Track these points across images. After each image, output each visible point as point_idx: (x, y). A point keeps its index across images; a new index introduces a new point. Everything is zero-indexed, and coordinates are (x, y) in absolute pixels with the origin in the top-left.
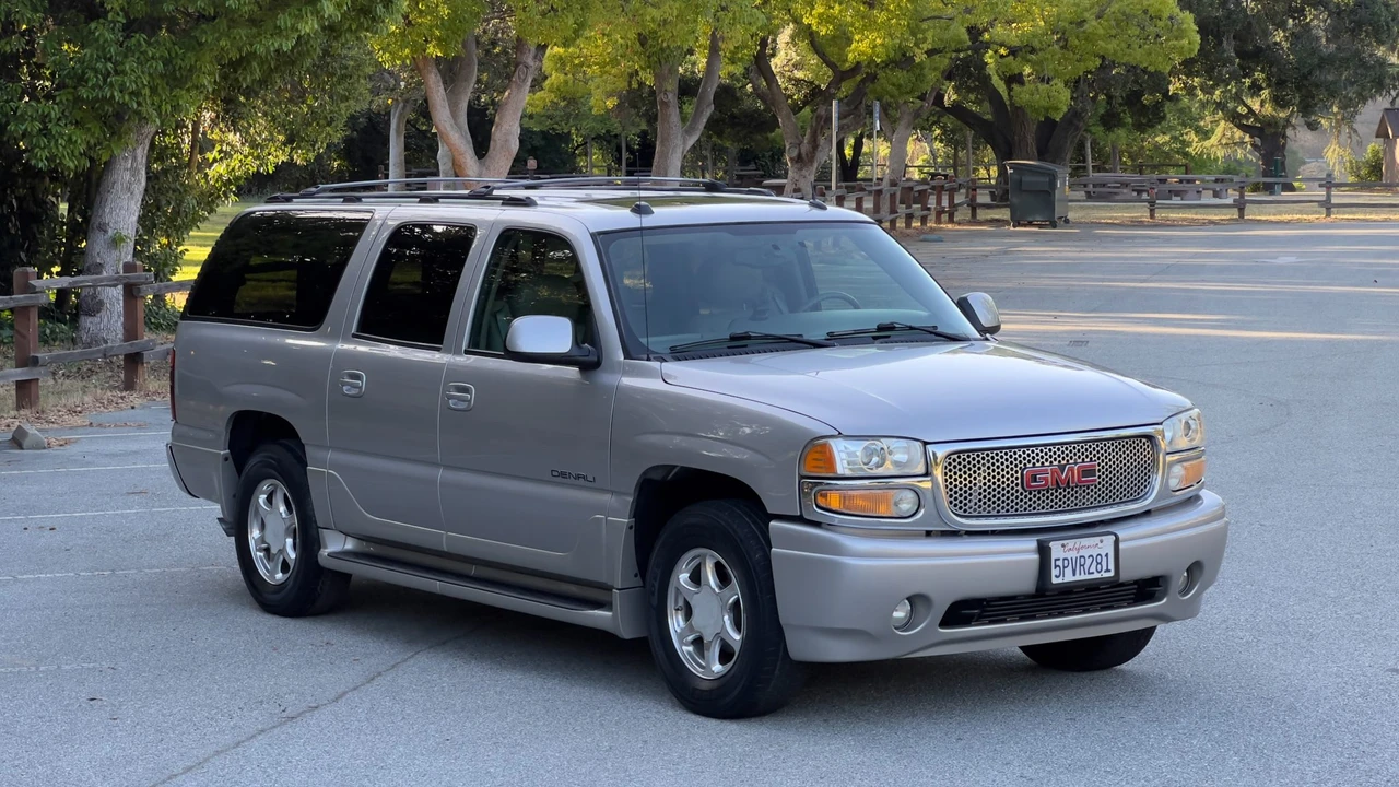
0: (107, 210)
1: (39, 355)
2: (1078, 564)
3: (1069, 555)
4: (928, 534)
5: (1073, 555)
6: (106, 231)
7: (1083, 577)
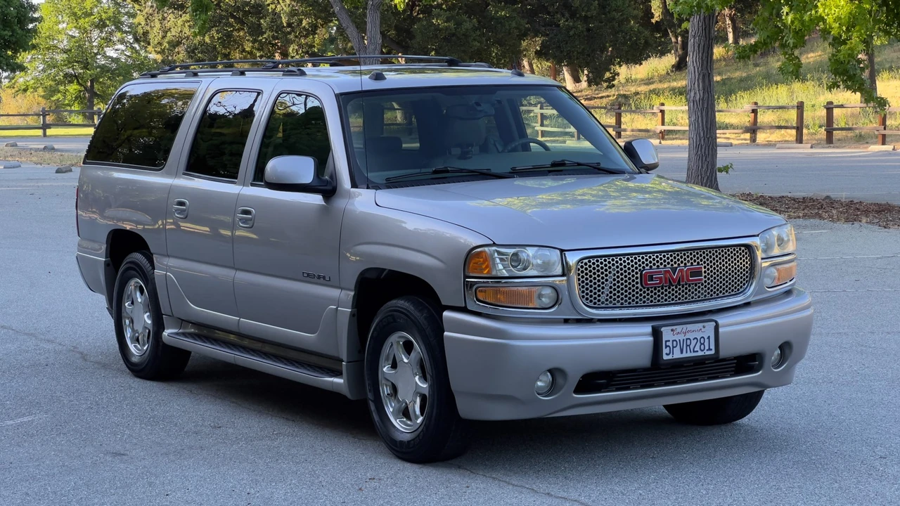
2: (685, 345)
3: (677, 338)
4: (566, 321)
5: (681, 337)
7: (689, 355)
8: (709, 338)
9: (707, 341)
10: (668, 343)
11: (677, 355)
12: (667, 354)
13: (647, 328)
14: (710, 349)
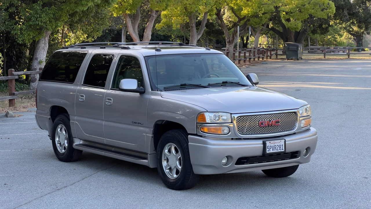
0: (38, 54)
1: (15, 92)
2: (274, 148)
3: (271, 145)
4: (232, 139)
5: (273, 145)
6: (37, 60)
7: (275, 151)
9: (282, 146)
10: (268, 147)
11: (271, 151)
12: (268, 151)
13: (261, 142)
14: (283, 149)
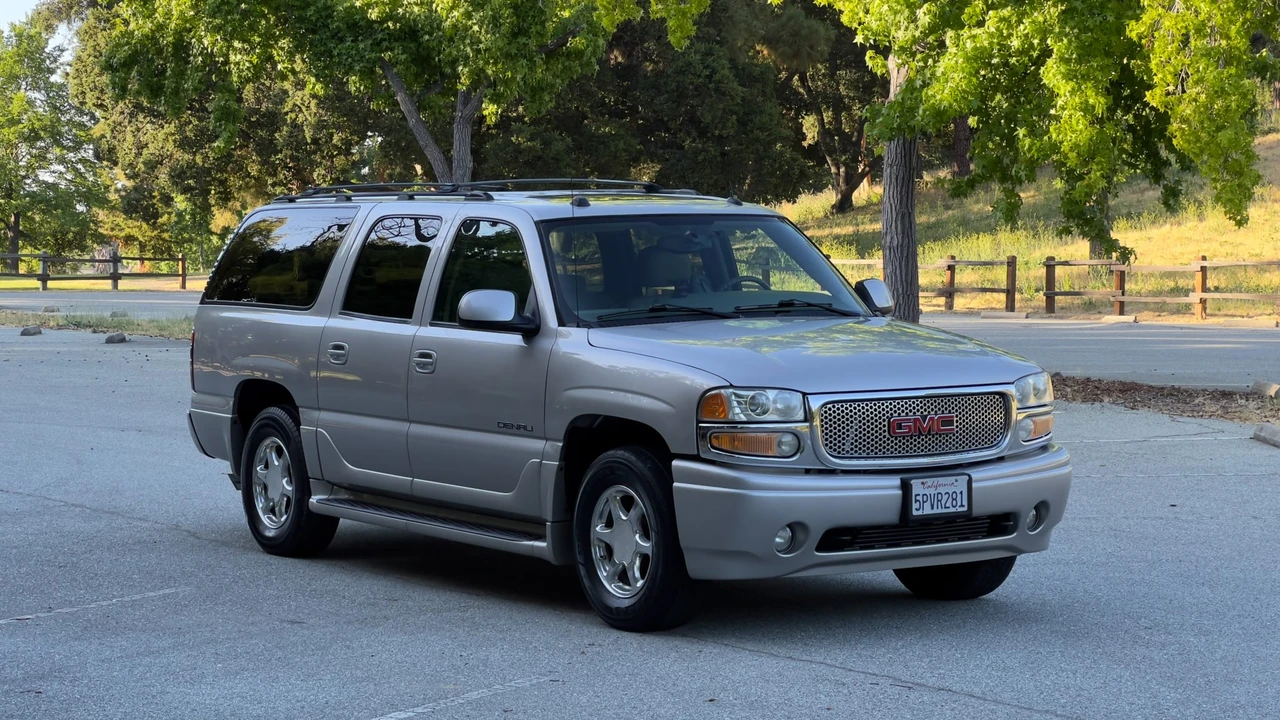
2: (936, 500)
3: (928, 492)
4: (808, 472)
5: (932, 491)
7: (940, 511)
8: (961, 493)
9: (959, 496)
10: (918, 498)
11: (927, 510)
12: (917, 509)
13: (896, 481)
14: (962, 506)
